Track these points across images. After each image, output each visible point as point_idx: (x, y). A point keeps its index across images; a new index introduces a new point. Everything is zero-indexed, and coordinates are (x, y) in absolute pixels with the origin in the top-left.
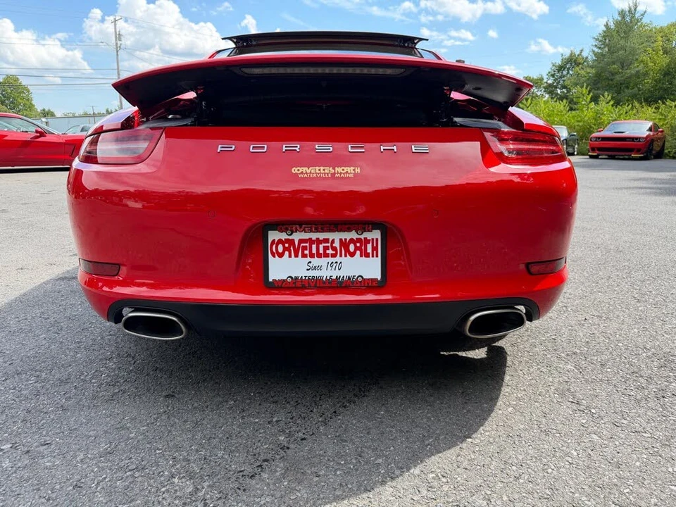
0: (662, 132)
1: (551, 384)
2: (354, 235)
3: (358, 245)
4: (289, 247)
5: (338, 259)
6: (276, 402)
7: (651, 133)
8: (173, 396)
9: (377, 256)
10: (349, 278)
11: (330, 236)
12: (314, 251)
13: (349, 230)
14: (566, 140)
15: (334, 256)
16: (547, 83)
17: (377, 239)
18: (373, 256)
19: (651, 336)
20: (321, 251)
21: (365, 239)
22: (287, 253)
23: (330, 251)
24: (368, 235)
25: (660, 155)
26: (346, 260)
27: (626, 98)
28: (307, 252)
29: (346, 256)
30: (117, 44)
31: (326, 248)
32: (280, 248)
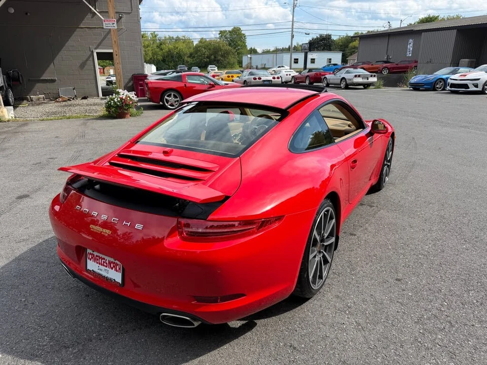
2: (114, 260)
3: (114, 265)
4: (93, 257)
5: (107, 268)
9: (120, 273)
11: (106, 258)
12: (100, 262)
13: (112, 257)
15: (106, 266)
17: (121, 265)
21: (117, 263)
23: (105, 264)
26: (110, 270)
30: (294, 3)
31: (104, 262)
32: (90, 257)
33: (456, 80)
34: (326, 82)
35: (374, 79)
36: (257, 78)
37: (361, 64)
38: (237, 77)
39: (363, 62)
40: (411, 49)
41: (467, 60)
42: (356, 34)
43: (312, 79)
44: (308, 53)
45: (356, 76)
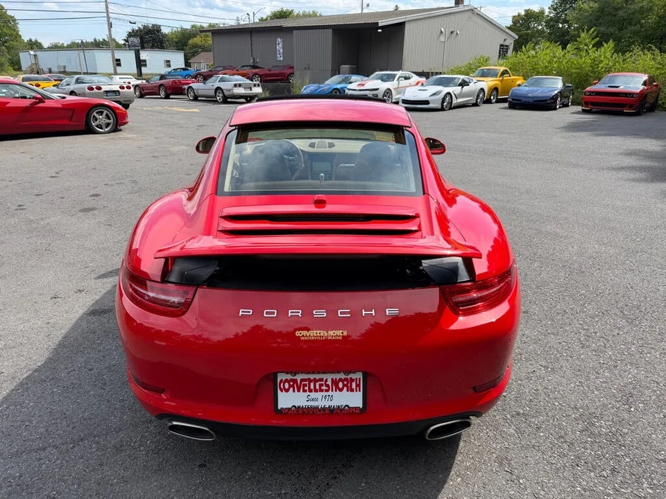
0: (656, 86)
1: (494, 451)
2: (342, 376)
3: (345, 383)
4: (294, 384)
5: (330, 393)
6: (282, 473)
7: (646, 88)
8: (205, 465)
9: (360, 391)
10: (339, 407)
11: (324, 376)
12: (312, 387)
13: (338, 372)
14: (560, 92)
15: (327, 391)
16: (548, 16)
17: (360, 379)
18: (356, 391)
19: (584, 393)
20: (318, 387)
21: (351, 378)
22: (291, 389)
23: (324, 388)
24: (353, 376)
25: (653, 108)
26: (336, 394)
27: (629, 35)
28: (306, 388)
29: (336, 391)
31: (321, 385)
32: (287, 386)
33: (355, 90)
34: (192, 94)
35: (258, 90)
36: (94, 87)
37: (221, 69)
38: (54, 86)
39: (223, 67)
40: (281, 51)
41: (347, 66)
42: (193, 26)
43: (169, 89)
44: (141, 52)
45: (235, 85)
